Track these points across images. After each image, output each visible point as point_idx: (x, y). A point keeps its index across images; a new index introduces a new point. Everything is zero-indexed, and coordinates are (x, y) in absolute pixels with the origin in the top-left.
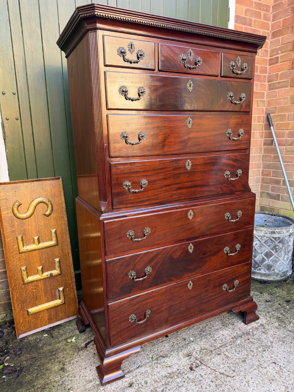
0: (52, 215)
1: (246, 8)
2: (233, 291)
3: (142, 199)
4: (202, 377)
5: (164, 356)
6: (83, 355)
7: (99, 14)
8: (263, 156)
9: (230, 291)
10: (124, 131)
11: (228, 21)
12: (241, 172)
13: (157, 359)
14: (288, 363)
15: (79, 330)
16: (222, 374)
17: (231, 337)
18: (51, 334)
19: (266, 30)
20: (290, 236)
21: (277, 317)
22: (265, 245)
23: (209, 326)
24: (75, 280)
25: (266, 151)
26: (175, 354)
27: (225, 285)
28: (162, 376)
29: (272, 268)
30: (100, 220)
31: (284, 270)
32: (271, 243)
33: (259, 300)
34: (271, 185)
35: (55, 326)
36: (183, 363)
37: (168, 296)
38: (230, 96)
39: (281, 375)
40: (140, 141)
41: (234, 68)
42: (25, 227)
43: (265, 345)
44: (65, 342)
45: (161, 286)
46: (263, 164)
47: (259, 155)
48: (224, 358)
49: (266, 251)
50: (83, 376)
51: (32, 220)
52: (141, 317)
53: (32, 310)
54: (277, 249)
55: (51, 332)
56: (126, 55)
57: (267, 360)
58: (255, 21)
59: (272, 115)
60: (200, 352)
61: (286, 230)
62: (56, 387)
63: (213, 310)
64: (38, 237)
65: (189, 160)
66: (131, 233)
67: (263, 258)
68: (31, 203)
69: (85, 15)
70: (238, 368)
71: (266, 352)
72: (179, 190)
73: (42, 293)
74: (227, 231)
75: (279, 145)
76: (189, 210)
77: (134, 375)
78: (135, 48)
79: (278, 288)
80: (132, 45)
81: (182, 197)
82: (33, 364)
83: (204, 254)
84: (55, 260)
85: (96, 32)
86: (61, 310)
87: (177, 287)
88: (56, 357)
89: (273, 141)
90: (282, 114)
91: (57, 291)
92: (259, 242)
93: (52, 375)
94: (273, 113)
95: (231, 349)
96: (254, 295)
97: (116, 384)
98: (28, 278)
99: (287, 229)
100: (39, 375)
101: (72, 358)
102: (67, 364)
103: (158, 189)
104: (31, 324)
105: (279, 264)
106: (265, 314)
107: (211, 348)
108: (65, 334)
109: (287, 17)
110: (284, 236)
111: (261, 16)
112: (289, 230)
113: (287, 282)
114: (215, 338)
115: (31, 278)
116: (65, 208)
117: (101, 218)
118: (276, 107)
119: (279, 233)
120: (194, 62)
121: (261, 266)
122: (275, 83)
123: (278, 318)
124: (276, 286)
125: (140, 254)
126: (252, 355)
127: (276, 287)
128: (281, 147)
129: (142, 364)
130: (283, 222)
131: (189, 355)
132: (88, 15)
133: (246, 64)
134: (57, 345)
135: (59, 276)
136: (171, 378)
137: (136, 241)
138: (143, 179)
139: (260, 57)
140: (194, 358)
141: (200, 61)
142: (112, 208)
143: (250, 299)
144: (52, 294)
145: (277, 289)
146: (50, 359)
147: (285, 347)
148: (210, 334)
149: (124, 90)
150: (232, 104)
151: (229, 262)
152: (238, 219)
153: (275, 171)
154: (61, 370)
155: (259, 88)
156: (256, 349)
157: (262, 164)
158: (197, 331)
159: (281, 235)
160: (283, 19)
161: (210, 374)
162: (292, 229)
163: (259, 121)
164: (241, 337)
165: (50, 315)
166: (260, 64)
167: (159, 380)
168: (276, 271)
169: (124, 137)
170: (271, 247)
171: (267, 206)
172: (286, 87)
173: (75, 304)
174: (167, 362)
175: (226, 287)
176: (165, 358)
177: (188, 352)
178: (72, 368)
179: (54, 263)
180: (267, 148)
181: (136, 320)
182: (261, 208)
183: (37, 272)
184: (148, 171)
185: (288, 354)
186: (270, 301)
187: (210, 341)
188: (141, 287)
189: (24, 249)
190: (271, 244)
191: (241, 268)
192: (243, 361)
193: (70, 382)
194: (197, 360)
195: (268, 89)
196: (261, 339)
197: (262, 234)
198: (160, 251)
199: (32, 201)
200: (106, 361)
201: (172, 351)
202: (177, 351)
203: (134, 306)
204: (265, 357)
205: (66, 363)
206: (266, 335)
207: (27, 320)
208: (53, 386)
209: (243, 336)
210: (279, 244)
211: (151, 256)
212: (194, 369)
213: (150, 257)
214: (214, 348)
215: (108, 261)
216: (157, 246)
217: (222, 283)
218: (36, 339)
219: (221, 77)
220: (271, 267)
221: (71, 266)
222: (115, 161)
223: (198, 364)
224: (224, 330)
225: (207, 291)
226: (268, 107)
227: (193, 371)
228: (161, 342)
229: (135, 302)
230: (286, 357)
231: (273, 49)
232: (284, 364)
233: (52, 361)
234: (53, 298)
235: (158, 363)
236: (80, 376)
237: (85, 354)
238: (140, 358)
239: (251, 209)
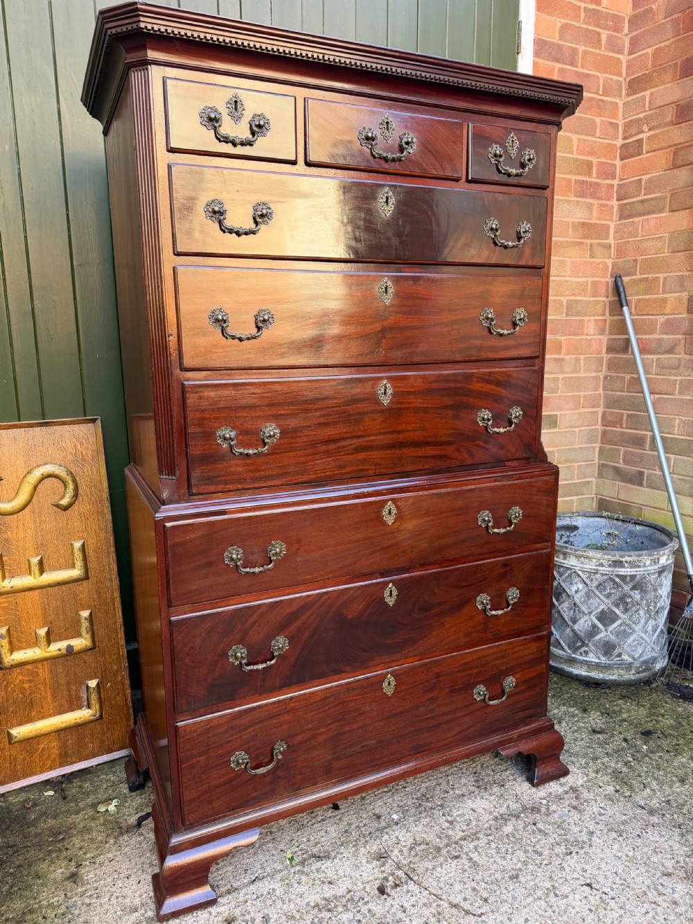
0: (76, 506)
1: (563, 21)
2: (501, 703)
3: (267, 473)
4: (404, 912)
5: (322, 855)
6: (127, 843)
7: (149, 27)
8: (606, 378)
9: (491, 703)
10: (216, 307)
11: (518, 53)
12: (521, 413)
13: (302, 863)
14: (623, 887)
15: (128, 783)
16: (455, 906)
17: (491, 817)
18: (62, 790)
19: (614, 74)
20: (660, 573)
21: (613, 772)
22: (597, 593)
23: (444, 787)
24: (127, 664)
25: (612, 365)
26: (349, 852)
27: (481, 688)
28: (308, 904)
29: (616, 652)
30: (156, 519)
31: (645, 657)
32: (614, 588)
33: (576, 728)
34: (622, 448)
35: (74, 772)
36: (364, 874)
37: (332, 710)
38: (492, 229)
39: (601, 917)
40: (258, 331)
41: (499, 162)
42: (9, 533)
43: (572, 839)
44: (91, 812)
45: (315, 684)
46: (606, 396)
47: (594, 374)
48: (466, 867)
49: (601, 607)
50: (117, 894)
51: (27, 518)
52: (261, 758)
53: (20, 732)
54: (627, 604)
55: (64, 785)
56: (220, 126)
57: (573, 876)
58: (585, 53)
59: (626, 279)
60: (411, 849)
61: (650, 558)
62: (49, 920)
63: (450, 746)
64: (39, 558)
65: (385, 382)
66: (235, 553)
67: (594, 626)
68: (24, 477)
69: (119, 30)
70: (497, 893)
71: (573, 858)
72: (360, 452)
73: (46, 692)
74: (483, 557)
75: (642, 351)
76: (387, 501)
77: (241, 899)
78: (244, 110)
79: (627, 699)
80: (236, 102)
81: (368, 470)
82: (6, 862)
83: (425, 609)
84: (79, 615)
85: (147, 69)
86: (92, 734)
87: (354, 689)
88: (64, 846)
89: (628, 341)
90: (650, 276)
91: (84, 688)
92: (585, 585)
93: (45, 889)
94: (628, 275)
95: (488, 846)
96: (566, 714)
97: (194, 919)
98: (11, 654)
99: (653, 555)
100: (16, 889)
101: (102, 850)
102: (86, 865)
103: (306, 450)
104: (15, 765)
105: (634, 641)
106: (587, 764)
107: (438, 840)
108: (95, 791)
109: (663, 45)
110: (646, 573)
111: (600, 40)
112: (658, 559)
113: (654, 685)
114: (452, 816)
115: (19, 656)
116: (107, 490)
117: (159, 516)
118: (635, 261)
119: (632, 565)
120: (397, 145)
121: (587, 645)
122: (633, 203)
123: (616, 774)
124: (624, 694)
125: (260, 606)
126: (538, 862)
127: (623, 697)
128: (646, 357)
129: (265, 874)
130: (651, 538)
131: (382, 857)
132: (124, 29)
133: (532, 151)
134: (72, 819)
135: (89, 653)
136: (329, 910)
137: (247, 572)
138: (268, 424)
139: (597, 140)
140: (393, 863)
141: (412, 142)
142: (188, 492)
143: (547, 724)
144: (70, 694)
145: (626, 702)
146: (49, 851)
147: (621, 847)
148: (442, 806)
149: (217, 209)
150: (498, 247)
151: (491, 630)
152: (513, 526)
153: (632, 414)
154: (68, 878)
155: (595, 214)
156: (550, 849)
157: (602, 398)
158: (413, 798)
159: (638, 569)
160: (654, 47)
161: (425, 905)
162: (665, 557)
163: (595, 294)
164: (517, 817)
165: (64, 746)
166: (599, 158)
167: (299, 914)
168: (625, 657)
169: (217, 320)
170: (613, 598)
171: (615, 498)
172: (659, 212)
173: (127, 720)
174: (326, 870)
175: (482, 693)
176: (323, 862)
177: (380, 850)
178: (96, 875)
179: (78, 620)
180: (615, 357)
181: (249, 765)
182: (599, 504)
183: (34, 640)
184: (280, 404)
185: (627, 863)
186: (603, 730)
187: (438, 825)
188: (261, 686)
189: (4, 584)
190: (613, 591)
191: (522, 648)
192: (511, 878)
193: (84, 910)
194: (399, 868)
195: (618, 216)
196: (566, 823)
197: (591, 566)
198: (310, 599)
199: (28, 473)
200: (172, 862)
201: (342, 845)
202: (354, 846)
203: (244, 730)
204: (568, 869)
205: (83, 863)
206: (578, 816)
207: (7, 754)
208: (44, 918)
209: (522, 815)
210: (632, 593)
211: (288, 611)
212: (388, 890)
213: (285, 614)
214: (445, 841)
215: (177, 622)
216: (303, 587)
217: (472, 681)
218: (25, 801)
219: (468, 181)
220: (614, 647)
221: (119, 631)
222: (192, 379)
223: (400, 879)
224: (478, 798)
225: (432, 700)
226: (618, 260)
227: (385, 896)
228: (320, 822)
229: (245, 720)
230: (620, 871)
231: (631, 120)
232: (612, 889)
233: (54, 855)
234: (74, 705)
235: (303, 873)
236: (112, 895)
237: (133, 842)
238: (261, 857)
239: (545, 503)
